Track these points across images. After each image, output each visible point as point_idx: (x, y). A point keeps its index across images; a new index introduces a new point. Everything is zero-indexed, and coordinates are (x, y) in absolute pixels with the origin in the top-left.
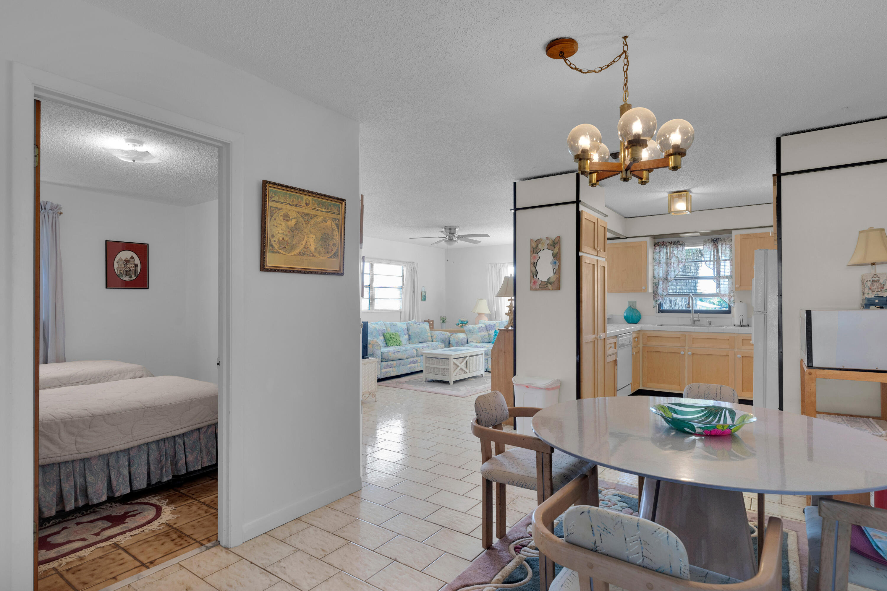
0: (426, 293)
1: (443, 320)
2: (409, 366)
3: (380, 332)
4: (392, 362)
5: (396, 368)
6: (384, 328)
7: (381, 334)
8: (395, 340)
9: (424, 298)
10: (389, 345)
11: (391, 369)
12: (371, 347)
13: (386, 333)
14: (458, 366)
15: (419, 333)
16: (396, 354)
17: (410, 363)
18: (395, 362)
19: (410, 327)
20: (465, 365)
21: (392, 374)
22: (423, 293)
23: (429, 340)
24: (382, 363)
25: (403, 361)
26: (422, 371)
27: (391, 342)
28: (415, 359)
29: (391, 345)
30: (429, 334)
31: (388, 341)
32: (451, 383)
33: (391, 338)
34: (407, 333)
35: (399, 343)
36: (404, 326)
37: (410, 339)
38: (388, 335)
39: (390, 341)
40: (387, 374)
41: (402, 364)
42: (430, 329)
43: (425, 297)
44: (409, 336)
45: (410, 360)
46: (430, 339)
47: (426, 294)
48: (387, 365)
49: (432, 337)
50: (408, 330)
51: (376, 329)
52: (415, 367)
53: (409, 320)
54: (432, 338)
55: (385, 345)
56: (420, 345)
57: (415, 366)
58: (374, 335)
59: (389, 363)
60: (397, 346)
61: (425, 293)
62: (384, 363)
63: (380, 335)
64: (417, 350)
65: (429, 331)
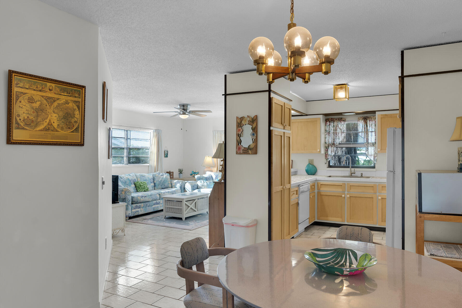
0: (168, 152)
1: (181, 172)
2: (154, 206)
3: (132, 181)
4: (140, 204)
5: (144, 208)
6: (135, 178)
7: (133, 183)
8: (143, 187)
9: (166, 156)
10: (139, 190)
11: (139, 209)
12: (124, 194)
13: (137, 182)
14: (189, 207)
15: (162, 182)
16: (143, 198)
17: (154, 204)
18: (142, 204)
19: (156, 177)
20: (194, 205)
21: (141, 213)
22: (166, 152)
23: (169, 186)
24: (133, 205)
25: (149, 203)
26: (162, 210)
27: (140, 188)
28: (158, 201)
29: (140, 191)
30: (170, 182)
31: (137, 188)
32: (184, 219)
33: (140, 186)
34: (153, 181)
35: (146, 189)
36: (151, 176)
37: (155, 186)
38: (138, 184)
39: (139, 188)
40: (136, 213)
41: (148, 205)
42: (171, 178)
43: (168, 155)
44: (155, 184)
45: (155, 202)
46: (170, 185)
47: (168, 153)
48: (137, 207)
49: (171, 184)
50: (154, 179)
51: (129, 179)
52: (158, 207)
53: (155, 172)
54: (171, 185)
55: (136, 191)
56: (163, 191)
57: (158, 206)
58: (127, 184)
59: (138, 205)
60: (145, 191)
61: (167, 151)
62: (134, 205)
63: (131, 184)
64: (159, 195)
65: (169, 180)
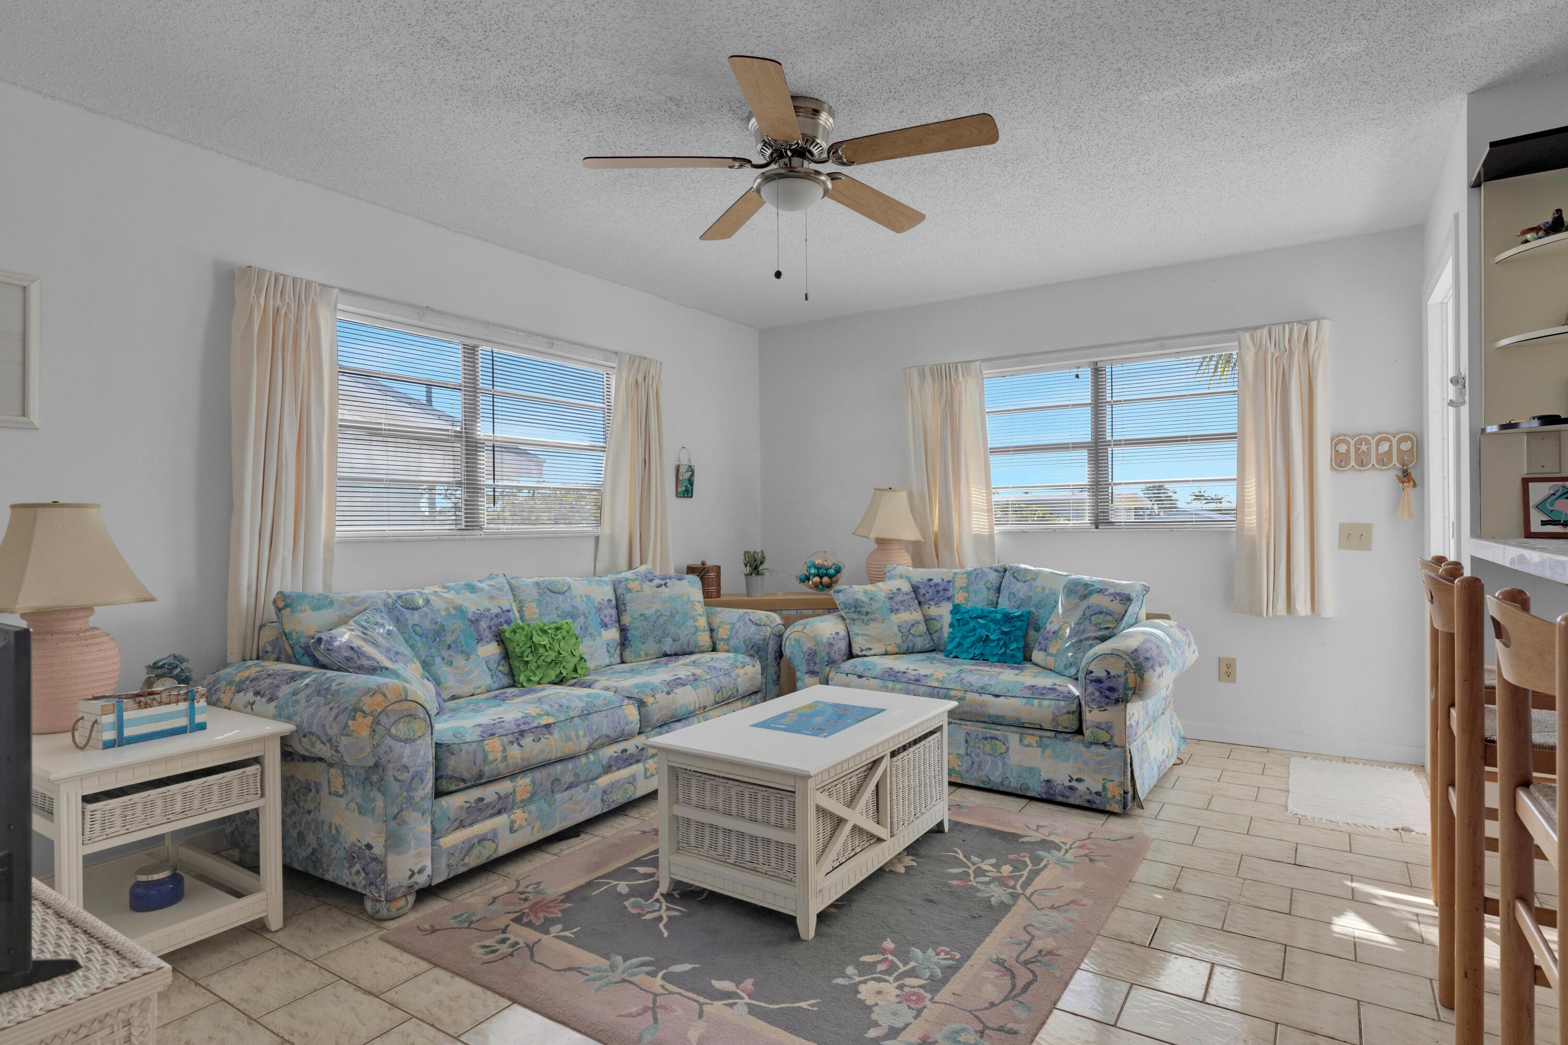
0: (692, 471)
1: (755, 565)
2: (604, 781)
3: (484, 625)
4: (505, 787)
5: (532, 807)
6: (507, 602)
7: (487, 634)
8: (553, 655)
9: (686, 489)
10: (522, 678)
11: (501, 821)
12: (365, 733)
13: (513, 626)
15: (663, 619)
17: (608, 769)
18: (524, 782)
19: (628, 596)
22: (683, 470)
23: (701, 644)
24: (444, 802)
25: (570, 765)
27: (533, 666)
28: (631, 746)
29: (529, 680)
30: (702, 622)
31: (516, 663)
33: (534, 648)
34: (614, 618)
35: (570, 666)
36: (605, 593)
37: (624, 642)
38: (520, 637)
39: (527, 663)
40: (476, 849)
41: (568, 778)
42: (706, 595)
43: (692, 485)
44: (623, 630)
45: (611, 751)
46: (704, 639)
47: (693, 475)
49: (712, 630)
50: (619, 606)
51: (463, 612)
52: (632, 780)
53: (630, 567)
54: (712, 637)
55: (505, 680)
56: (661, 675)
57: (634, 777)
58: (449, 639)
59: (489, 793)
60: (561, 681)
61: (691, 469)
62: (454, 803)
63: (480, 640)
64: (641, 704)
65: (700, 608)
